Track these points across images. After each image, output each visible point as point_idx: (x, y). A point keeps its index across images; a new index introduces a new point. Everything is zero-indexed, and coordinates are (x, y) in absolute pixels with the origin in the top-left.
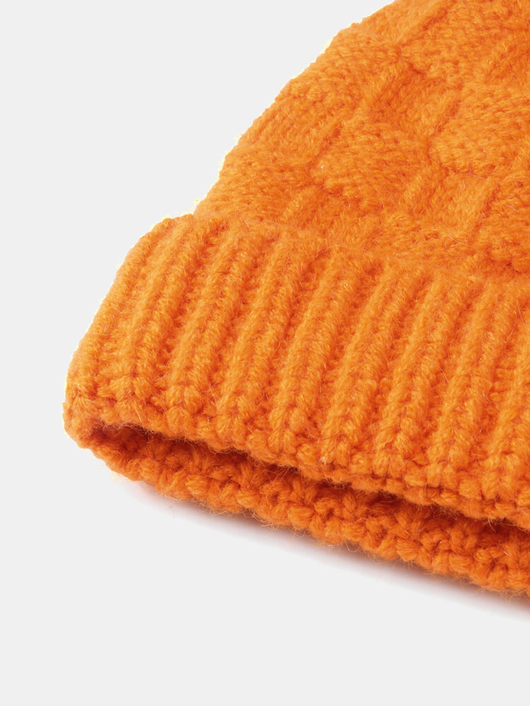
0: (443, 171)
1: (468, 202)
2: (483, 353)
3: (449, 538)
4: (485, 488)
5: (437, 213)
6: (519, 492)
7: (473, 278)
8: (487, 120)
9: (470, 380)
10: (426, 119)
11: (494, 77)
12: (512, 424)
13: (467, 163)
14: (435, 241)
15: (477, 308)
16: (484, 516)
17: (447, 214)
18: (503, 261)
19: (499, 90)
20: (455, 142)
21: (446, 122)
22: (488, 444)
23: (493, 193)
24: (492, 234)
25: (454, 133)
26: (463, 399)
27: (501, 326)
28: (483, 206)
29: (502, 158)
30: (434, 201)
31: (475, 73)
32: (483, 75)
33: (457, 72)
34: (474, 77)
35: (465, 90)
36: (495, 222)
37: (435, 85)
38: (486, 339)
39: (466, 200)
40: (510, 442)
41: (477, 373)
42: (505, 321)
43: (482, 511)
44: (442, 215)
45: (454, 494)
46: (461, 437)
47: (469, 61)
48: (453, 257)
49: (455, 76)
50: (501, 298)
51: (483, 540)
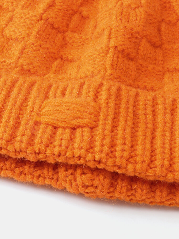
0: (8, 40)
1: (15, 50)
2: (17, 101)
3: (6, 165)
4: (16, 147)
5: (5, 54)
6: (27, 148)
7: (15, 76)
8: (22, 22)
9: (12, 111)
10: (2, 22)
11: (25, 8)
12: (25, 125)
13: (15, 37)
14: (4, 63)
15: (16, 86)
16: (17, 157)
17: (9, 54)
18: (27, 70)
19: (26, 12)
20: (12, 29)
21: (9, 23)
22: (17, 132)
23: (24, 47)
24: (23, 61)
25: (11, 27)
26: (9, 117)
27: (24, 92)
28: (21, 51)
29: (27, 35)
30: (4, 50)
31: (18, 6)
32: (21, 7)
33: (12, 6)
34: (18, 7)
35: (15, 12)
36: (24, 57)
37: (5, 10)
38: (18, 97)
39: (15, 49)
40: (25, 131)
41: (14, 108)
42: (25, 90)
43: (16, 155)
44: (7, 54)
45: (6, 150)
46: (8, 130)
47: (17, 2)
48: (11, 69)
49: (12, 7)
50: (24, 83)
51: (17, 165)
